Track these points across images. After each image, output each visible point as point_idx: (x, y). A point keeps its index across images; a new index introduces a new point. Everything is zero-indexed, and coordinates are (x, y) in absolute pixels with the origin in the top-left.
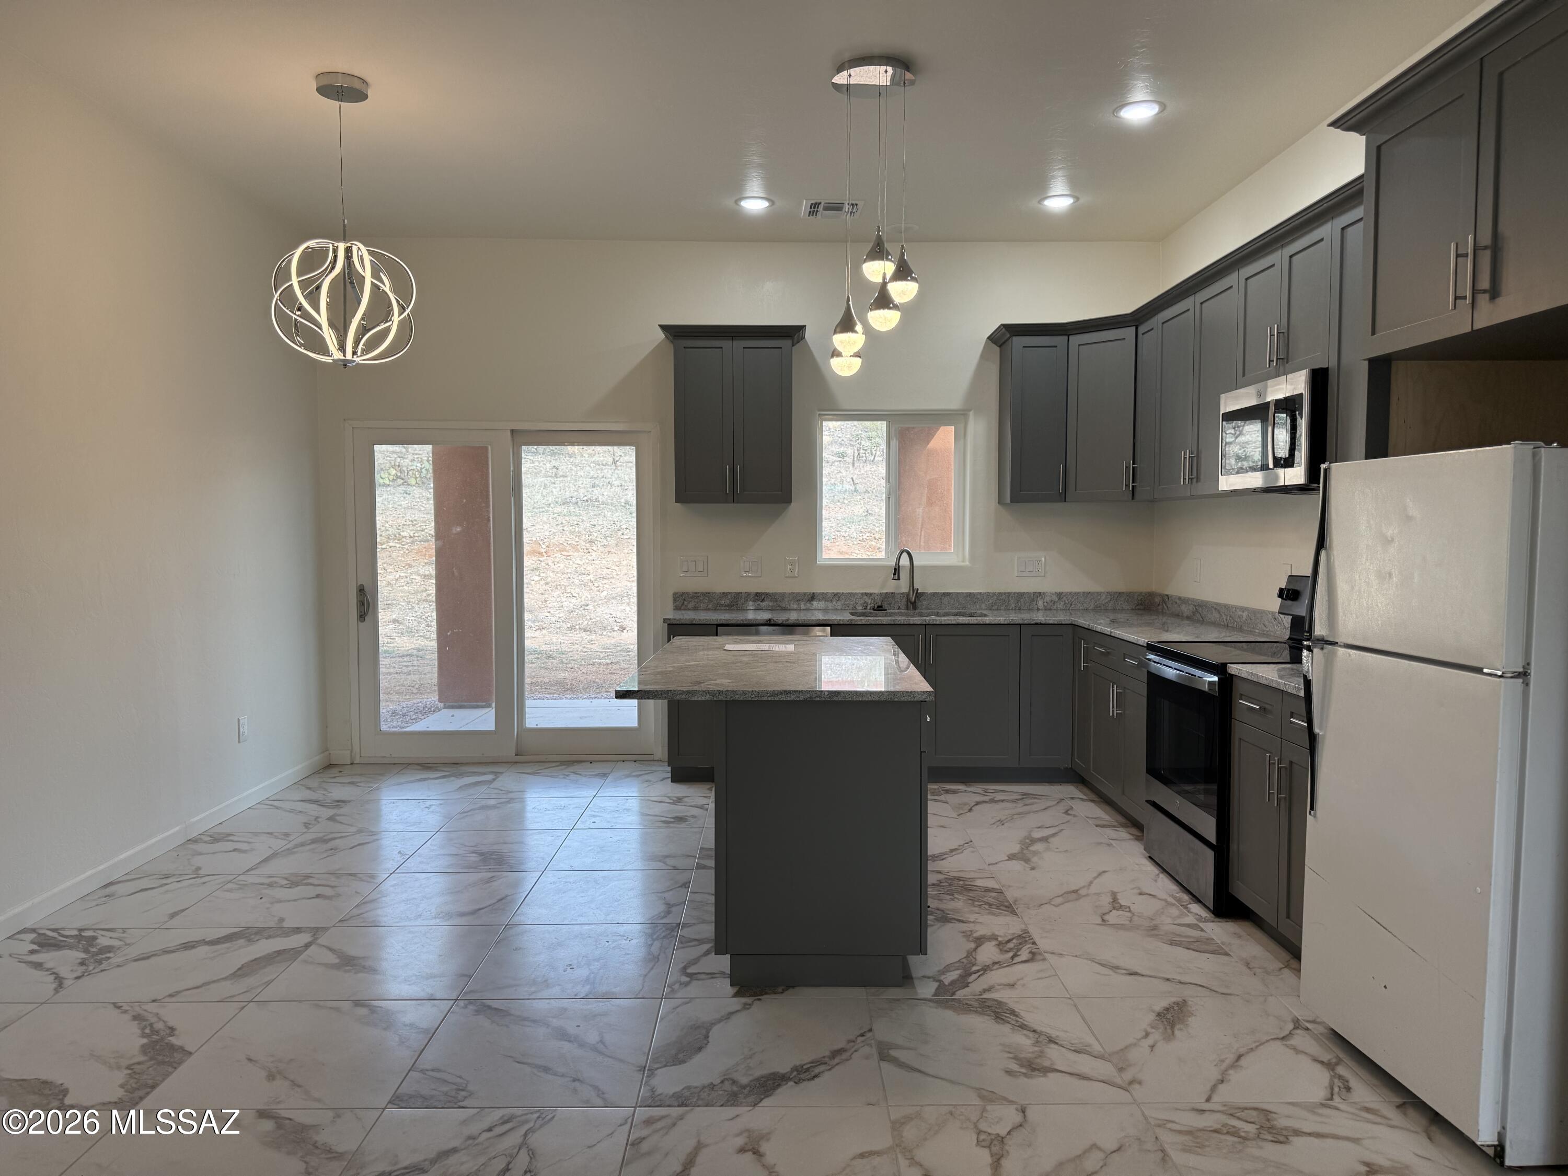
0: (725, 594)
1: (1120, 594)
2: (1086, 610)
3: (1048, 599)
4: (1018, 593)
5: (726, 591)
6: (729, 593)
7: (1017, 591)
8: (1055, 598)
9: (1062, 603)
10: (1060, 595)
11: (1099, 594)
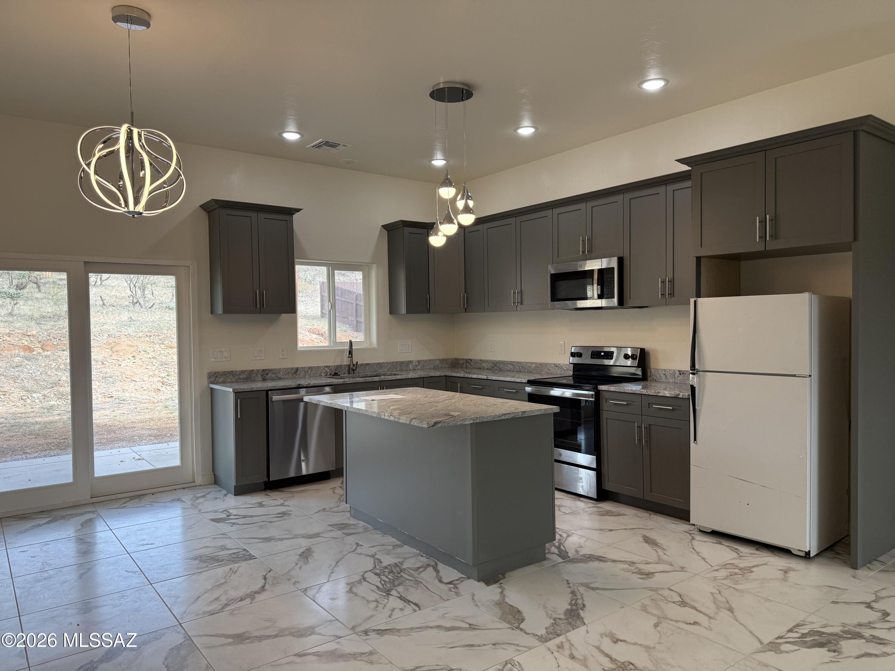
0: (243, 372)
1: (444, 360)
2: (430, 369)
3: (414, 364)
4: (401, 362)
5: (244, 369)
6: (246, 371)
7: (401, 361)
8: (417, 363)
9: (420, 366)
10: (419, 362)
11: (435, 360)
